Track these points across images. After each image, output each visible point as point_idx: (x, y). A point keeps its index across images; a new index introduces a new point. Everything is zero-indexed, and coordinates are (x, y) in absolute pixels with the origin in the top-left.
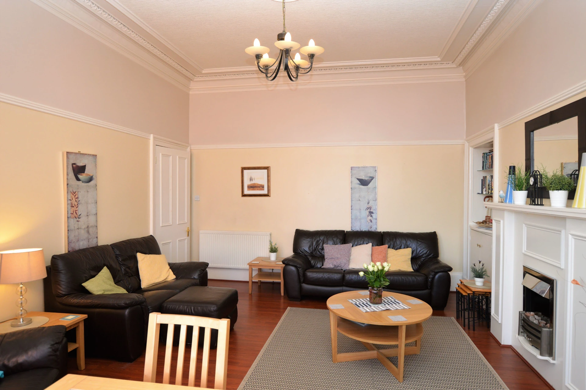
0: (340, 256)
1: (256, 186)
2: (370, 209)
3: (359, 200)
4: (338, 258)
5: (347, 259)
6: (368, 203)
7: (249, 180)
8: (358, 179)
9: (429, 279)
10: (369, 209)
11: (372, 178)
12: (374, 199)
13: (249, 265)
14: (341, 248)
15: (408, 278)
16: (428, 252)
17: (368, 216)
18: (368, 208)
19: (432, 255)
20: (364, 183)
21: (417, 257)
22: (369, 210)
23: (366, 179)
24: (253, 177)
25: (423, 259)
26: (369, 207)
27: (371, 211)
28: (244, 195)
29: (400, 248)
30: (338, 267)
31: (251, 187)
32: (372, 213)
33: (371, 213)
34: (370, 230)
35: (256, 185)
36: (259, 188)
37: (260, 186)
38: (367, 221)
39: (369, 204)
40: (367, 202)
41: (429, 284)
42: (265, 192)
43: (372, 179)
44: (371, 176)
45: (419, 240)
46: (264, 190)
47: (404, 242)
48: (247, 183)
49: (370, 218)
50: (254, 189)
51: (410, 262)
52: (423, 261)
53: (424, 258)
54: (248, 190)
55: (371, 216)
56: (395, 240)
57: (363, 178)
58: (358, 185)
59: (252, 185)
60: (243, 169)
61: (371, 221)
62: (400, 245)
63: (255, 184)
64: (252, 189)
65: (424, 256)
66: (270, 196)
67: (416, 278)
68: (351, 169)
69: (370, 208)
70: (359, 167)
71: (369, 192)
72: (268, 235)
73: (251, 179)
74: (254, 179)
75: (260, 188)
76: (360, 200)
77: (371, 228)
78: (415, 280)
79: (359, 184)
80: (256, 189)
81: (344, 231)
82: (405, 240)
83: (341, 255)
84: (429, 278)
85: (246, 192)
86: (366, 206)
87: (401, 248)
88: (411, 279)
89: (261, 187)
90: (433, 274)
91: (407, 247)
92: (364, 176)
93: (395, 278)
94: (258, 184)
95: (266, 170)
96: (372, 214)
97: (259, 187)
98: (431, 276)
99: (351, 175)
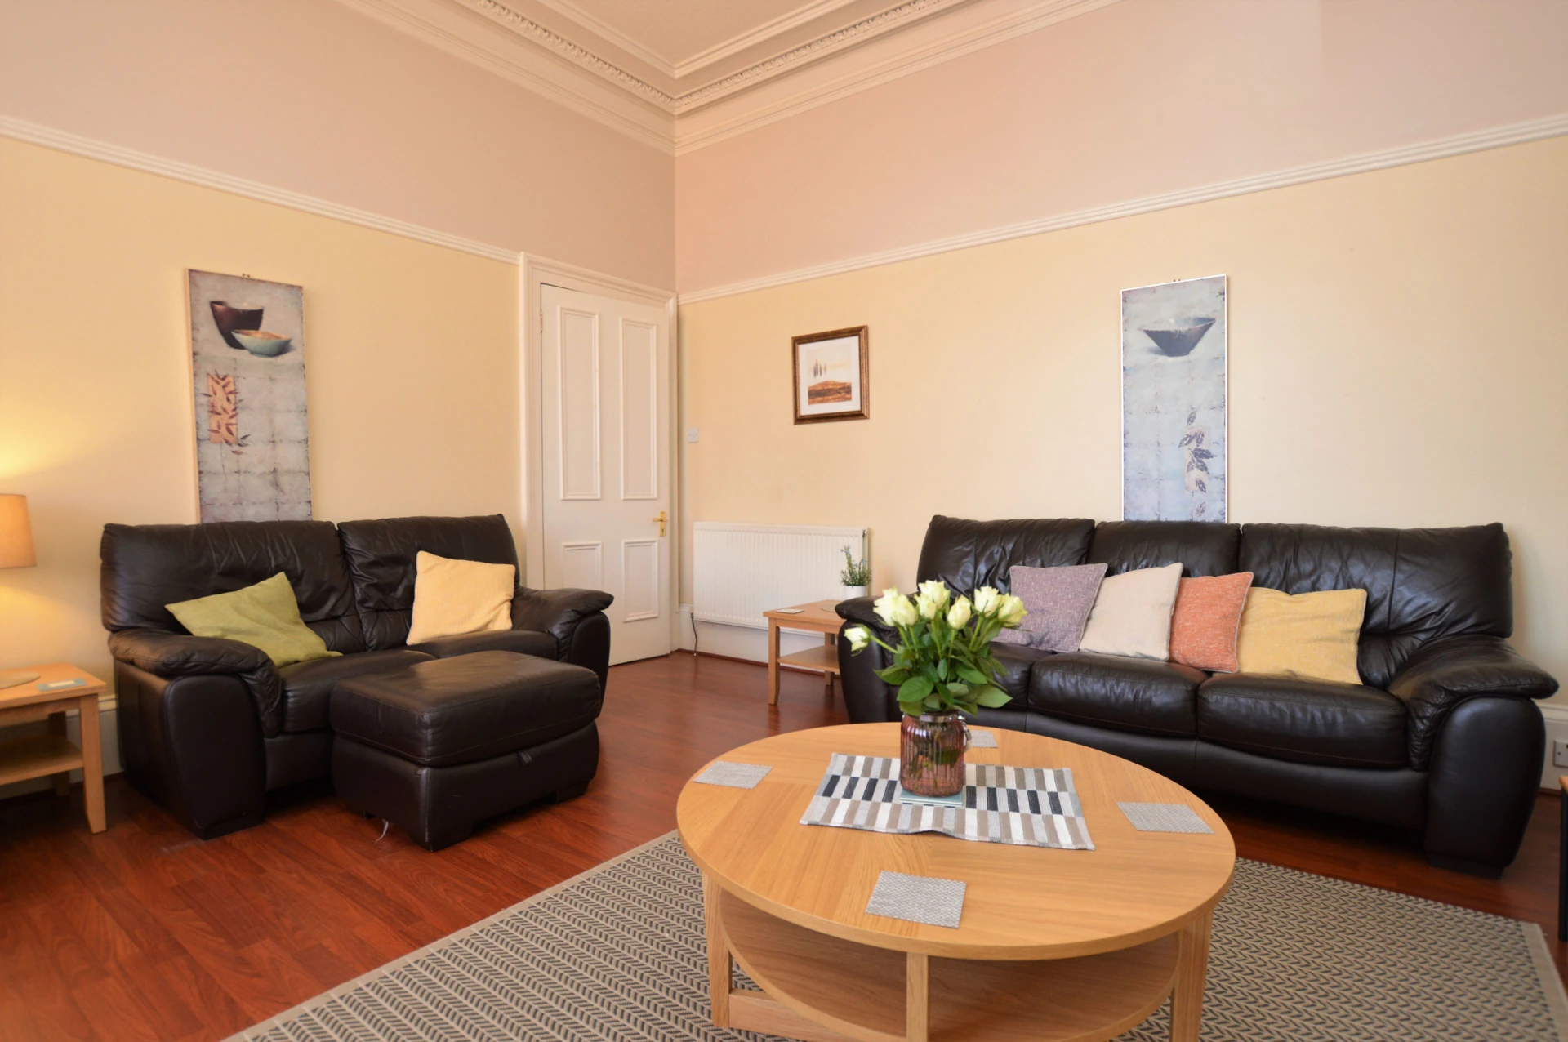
0: (1052, 604)
1: (829, 390)
2: (1199, 442)
3: (1156, 411)
4: (1043, 611)
5: (1076, 615)
6: (1191, 420)
7: (812, 373)
8: (1150, 334)
9: (1414, 724)
10: (1194, 441)
11: (1207, 324)
12: (1215, 403)
13: (770, 618)
14: (1064, 577)
15: (1304, 711)
16: (1449, 609)
17: (1190, 468)
18: (1189, 439)
19: (1470, 622)
20: (1171, 343)
21: (1392, 626)
22: (1193, 445)
23: (1184, 328)
24: (822, 363)
25: (1422, 636)
26: (1193, 434)
27: (1203, 447)
28: (800, 420)
29: (1314, 588)
30: (1041, 642)
31: (817, 394)
32: (1207, 455)
33: (1201, 455)
34: (1198, 519)
35: (831, 387)
36: (839, 395)
37: (840, 389)
38: (1187, 488)
39: (1193, 425)
40: (1187, 417)
41: (1417, 745)
42: (852, 405)
43: (1210, 325)
44: (1203, 315)
45: (1404, 556)
46: (850, 399)
47: (1335, 565)
48: (807, 382)
49: (1197, 473)
50: (826, 398)
51: (1352, 648)
52: (1421, 646)
53: (1430, 634)
54: (810, 403)
55: (1204, 468)
56: (1289, 555)
57: (1170, 324)
58: (1152, 356)
59: (820, 388)
60: (798, 341)
61: (1202, 486)
62: (1314, 578)
63: (826, 383)
64: (820, 399)
65: (1427, 625)
66: (866, 418)
67: (1344, 713)
68: (1125, 301)
69: (1199, 436)
70: (1153, 290)
71: (1192, 379)
72: (856, 536)
73: (817, 371)
74: (825, 369)
75: (840, 393)
76: (1159, 410)
77: (1203, 511)
78: (1340, 718)
79: (1156, 352)
80: (831, 397)
81: (1092, 522)
82: (1341, 556)
83: (1055, 603)
84: (1420, 718)
85: (807, 409)
86: (1184, 429)
87: (1318, 585)
88: (1318, 714)
89: (844, 391)
90: (1441, 698)
91: (1349, 585)
92: (1172, 321)
93: (1242, 700)
94: (835, 384)
95: (856, 339)
96: (1204, 460)
97: (837, 391)
98: (1430, 711)
99: (1125, 322)
